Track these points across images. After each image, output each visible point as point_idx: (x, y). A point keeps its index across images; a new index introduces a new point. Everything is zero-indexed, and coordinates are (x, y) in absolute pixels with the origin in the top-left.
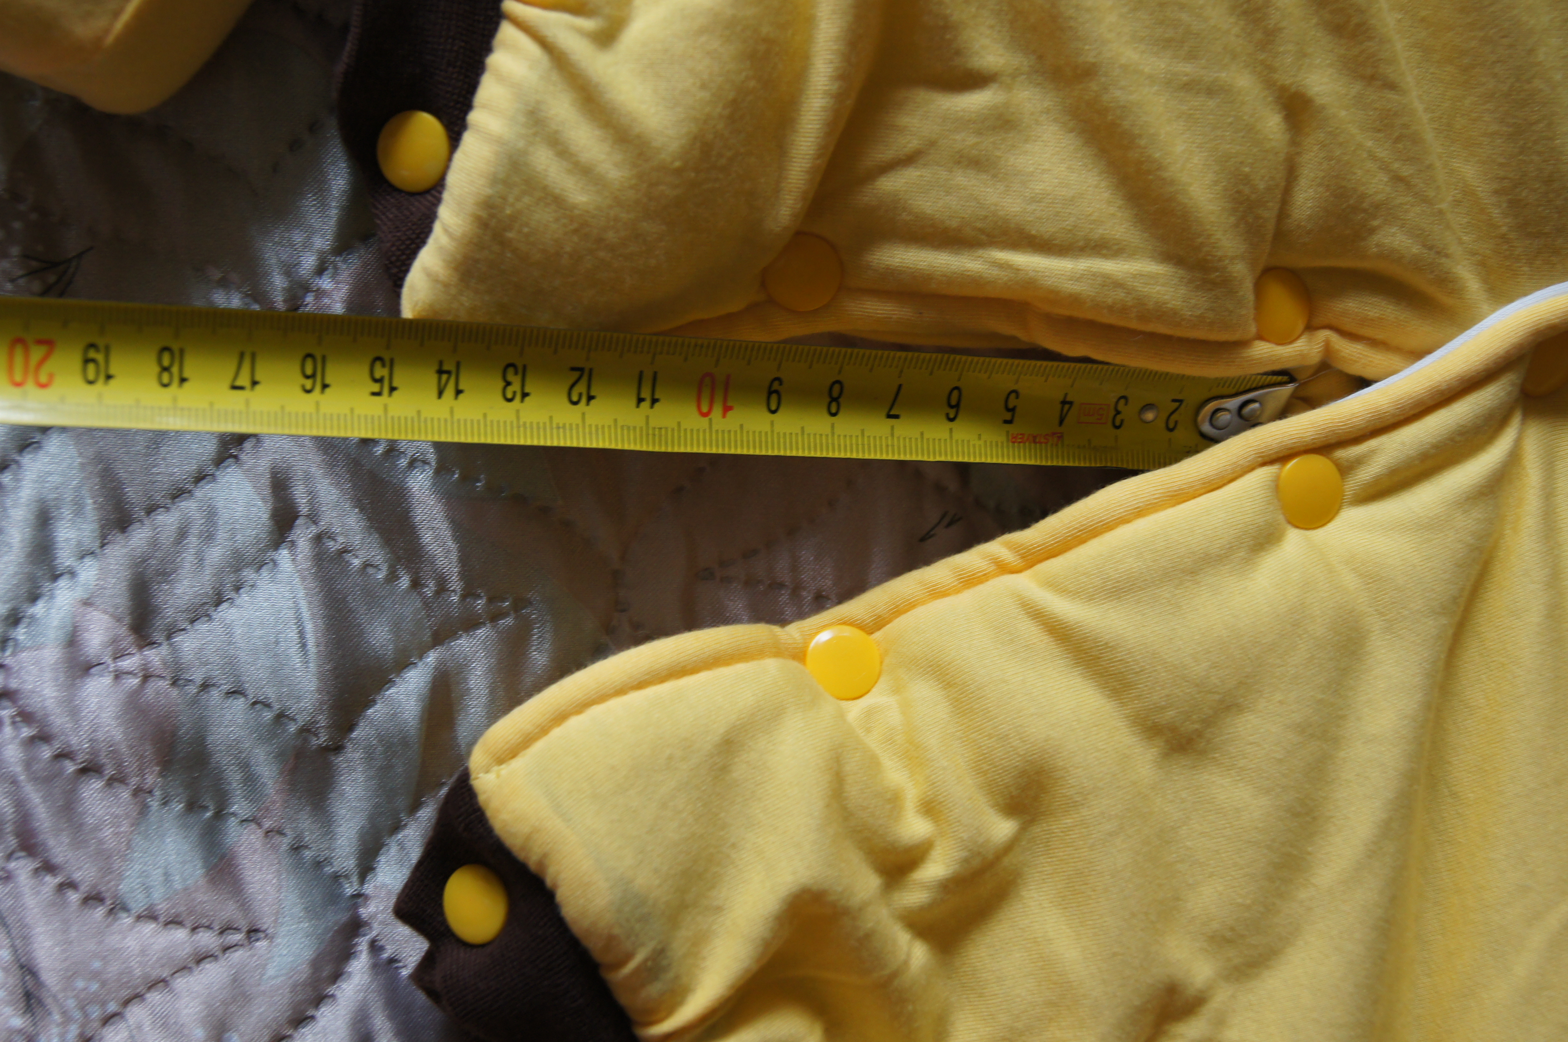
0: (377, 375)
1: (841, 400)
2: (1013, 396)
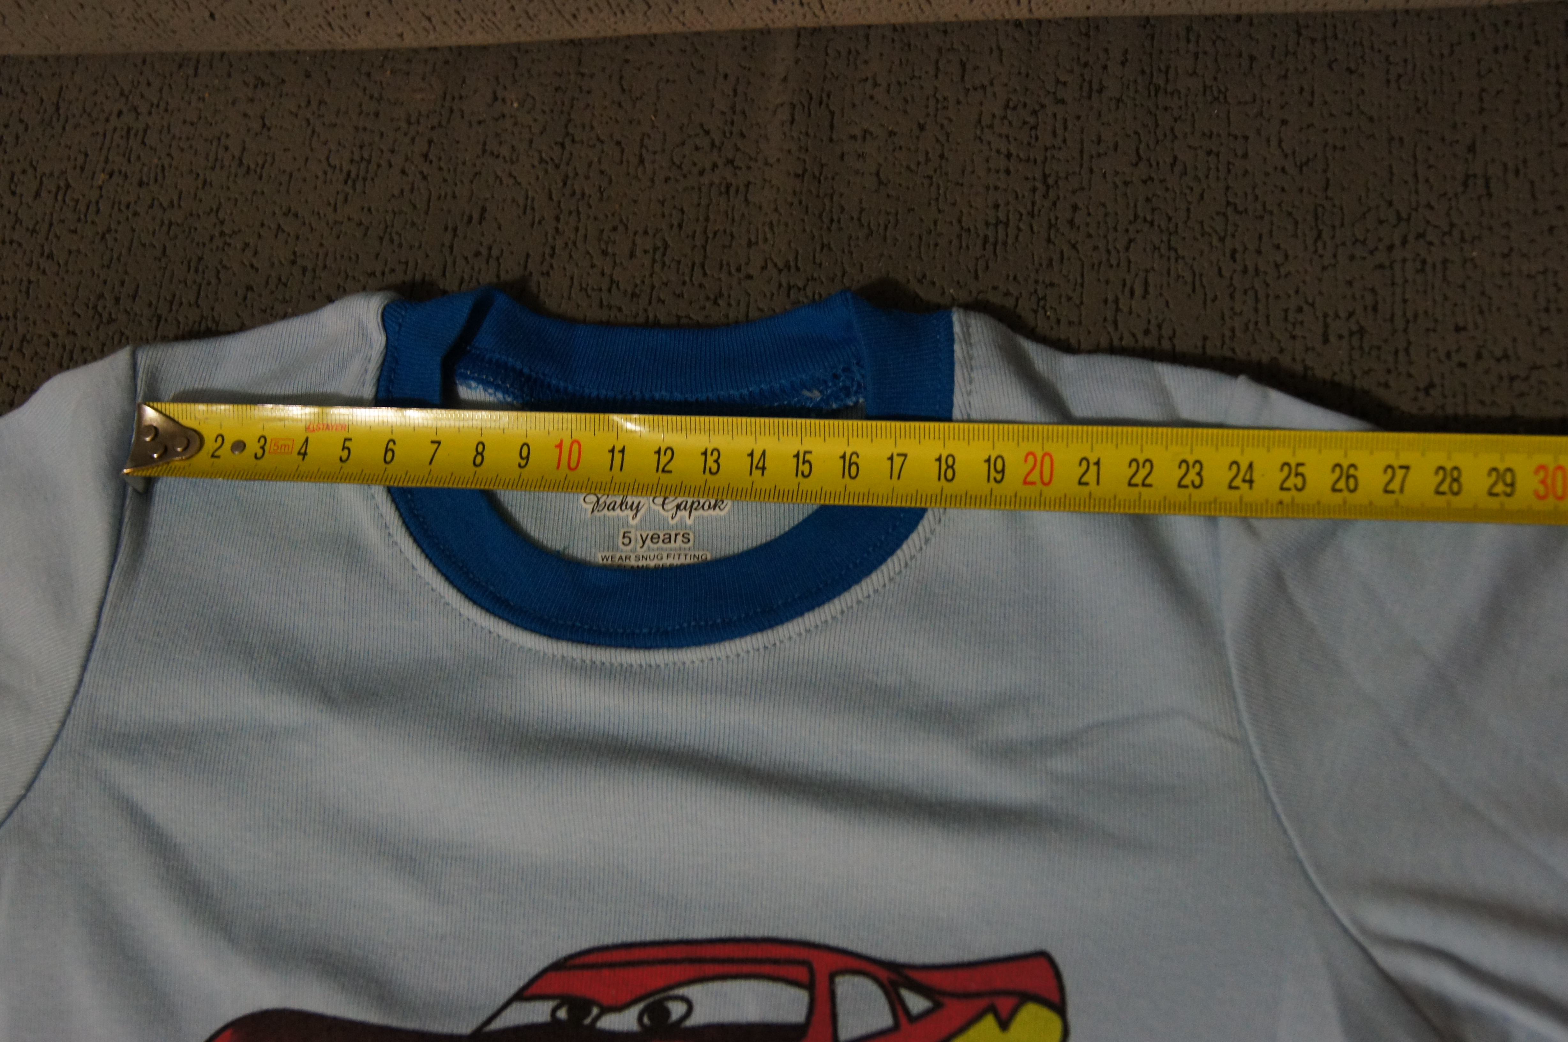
0: (807, 465)
1: (475, 453)
2: (344, 458)
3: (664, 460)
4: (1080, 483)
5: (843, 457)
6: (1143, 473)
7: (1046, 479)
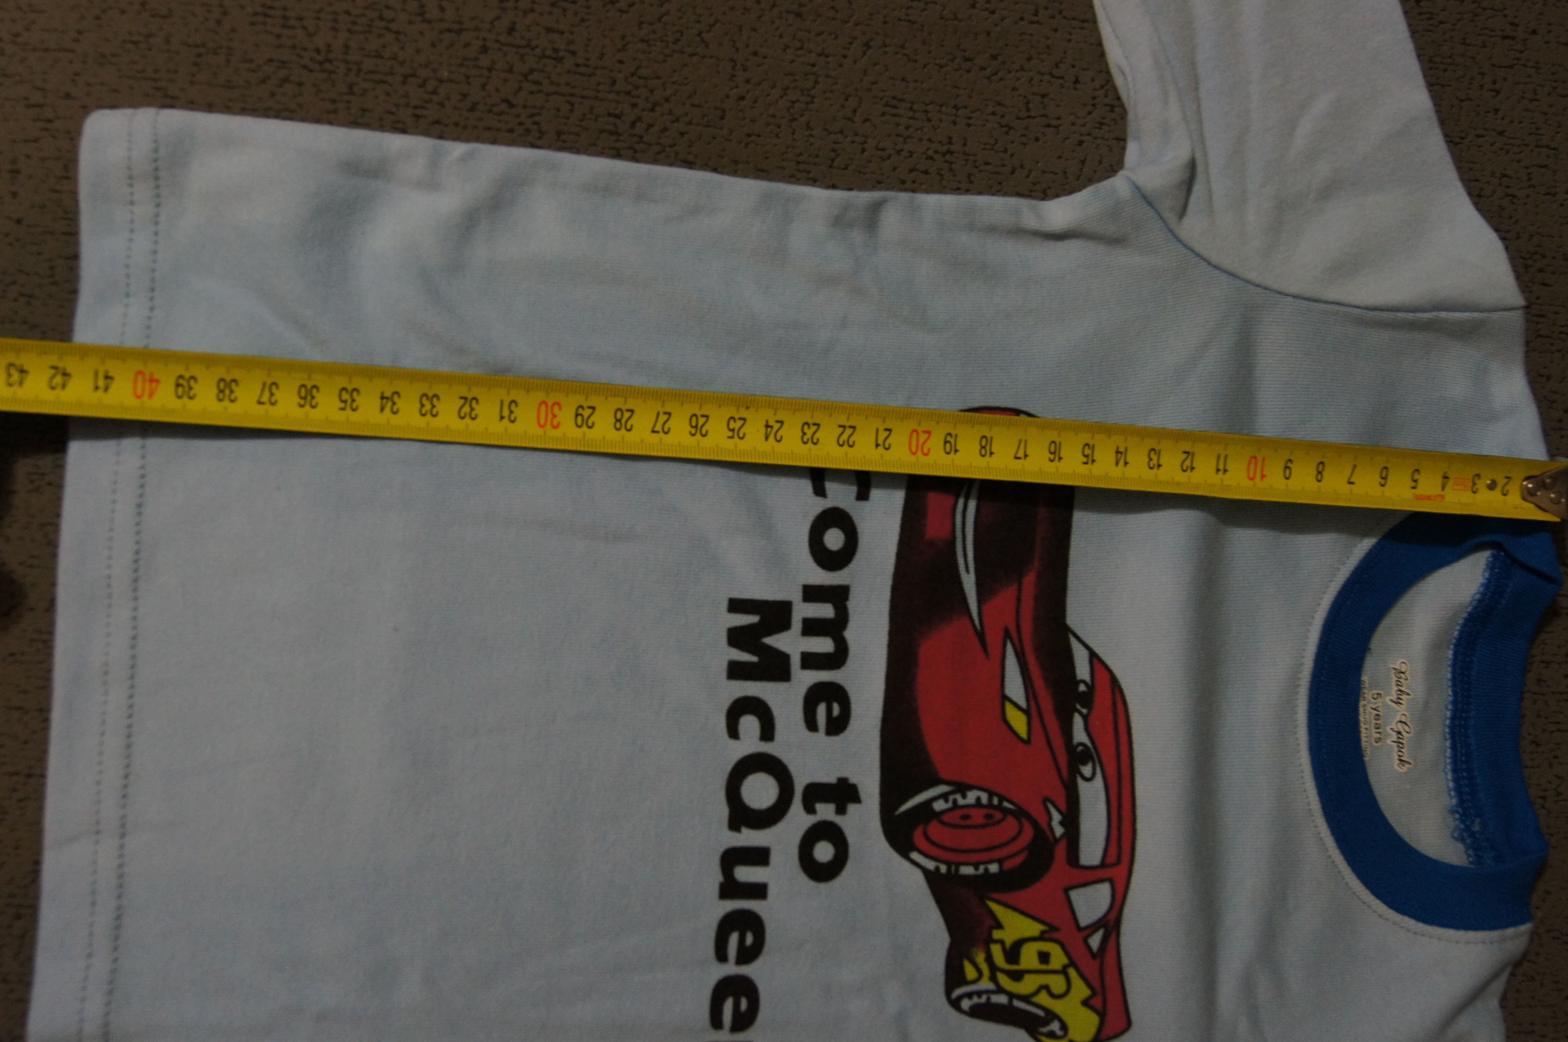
3: (1188, 463)
4: (890, 430)
5: (1060, 458)
6: (845, 437)
7: (915, 434)
